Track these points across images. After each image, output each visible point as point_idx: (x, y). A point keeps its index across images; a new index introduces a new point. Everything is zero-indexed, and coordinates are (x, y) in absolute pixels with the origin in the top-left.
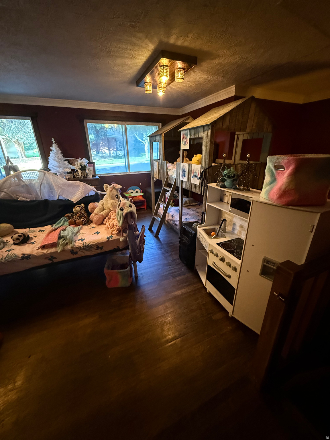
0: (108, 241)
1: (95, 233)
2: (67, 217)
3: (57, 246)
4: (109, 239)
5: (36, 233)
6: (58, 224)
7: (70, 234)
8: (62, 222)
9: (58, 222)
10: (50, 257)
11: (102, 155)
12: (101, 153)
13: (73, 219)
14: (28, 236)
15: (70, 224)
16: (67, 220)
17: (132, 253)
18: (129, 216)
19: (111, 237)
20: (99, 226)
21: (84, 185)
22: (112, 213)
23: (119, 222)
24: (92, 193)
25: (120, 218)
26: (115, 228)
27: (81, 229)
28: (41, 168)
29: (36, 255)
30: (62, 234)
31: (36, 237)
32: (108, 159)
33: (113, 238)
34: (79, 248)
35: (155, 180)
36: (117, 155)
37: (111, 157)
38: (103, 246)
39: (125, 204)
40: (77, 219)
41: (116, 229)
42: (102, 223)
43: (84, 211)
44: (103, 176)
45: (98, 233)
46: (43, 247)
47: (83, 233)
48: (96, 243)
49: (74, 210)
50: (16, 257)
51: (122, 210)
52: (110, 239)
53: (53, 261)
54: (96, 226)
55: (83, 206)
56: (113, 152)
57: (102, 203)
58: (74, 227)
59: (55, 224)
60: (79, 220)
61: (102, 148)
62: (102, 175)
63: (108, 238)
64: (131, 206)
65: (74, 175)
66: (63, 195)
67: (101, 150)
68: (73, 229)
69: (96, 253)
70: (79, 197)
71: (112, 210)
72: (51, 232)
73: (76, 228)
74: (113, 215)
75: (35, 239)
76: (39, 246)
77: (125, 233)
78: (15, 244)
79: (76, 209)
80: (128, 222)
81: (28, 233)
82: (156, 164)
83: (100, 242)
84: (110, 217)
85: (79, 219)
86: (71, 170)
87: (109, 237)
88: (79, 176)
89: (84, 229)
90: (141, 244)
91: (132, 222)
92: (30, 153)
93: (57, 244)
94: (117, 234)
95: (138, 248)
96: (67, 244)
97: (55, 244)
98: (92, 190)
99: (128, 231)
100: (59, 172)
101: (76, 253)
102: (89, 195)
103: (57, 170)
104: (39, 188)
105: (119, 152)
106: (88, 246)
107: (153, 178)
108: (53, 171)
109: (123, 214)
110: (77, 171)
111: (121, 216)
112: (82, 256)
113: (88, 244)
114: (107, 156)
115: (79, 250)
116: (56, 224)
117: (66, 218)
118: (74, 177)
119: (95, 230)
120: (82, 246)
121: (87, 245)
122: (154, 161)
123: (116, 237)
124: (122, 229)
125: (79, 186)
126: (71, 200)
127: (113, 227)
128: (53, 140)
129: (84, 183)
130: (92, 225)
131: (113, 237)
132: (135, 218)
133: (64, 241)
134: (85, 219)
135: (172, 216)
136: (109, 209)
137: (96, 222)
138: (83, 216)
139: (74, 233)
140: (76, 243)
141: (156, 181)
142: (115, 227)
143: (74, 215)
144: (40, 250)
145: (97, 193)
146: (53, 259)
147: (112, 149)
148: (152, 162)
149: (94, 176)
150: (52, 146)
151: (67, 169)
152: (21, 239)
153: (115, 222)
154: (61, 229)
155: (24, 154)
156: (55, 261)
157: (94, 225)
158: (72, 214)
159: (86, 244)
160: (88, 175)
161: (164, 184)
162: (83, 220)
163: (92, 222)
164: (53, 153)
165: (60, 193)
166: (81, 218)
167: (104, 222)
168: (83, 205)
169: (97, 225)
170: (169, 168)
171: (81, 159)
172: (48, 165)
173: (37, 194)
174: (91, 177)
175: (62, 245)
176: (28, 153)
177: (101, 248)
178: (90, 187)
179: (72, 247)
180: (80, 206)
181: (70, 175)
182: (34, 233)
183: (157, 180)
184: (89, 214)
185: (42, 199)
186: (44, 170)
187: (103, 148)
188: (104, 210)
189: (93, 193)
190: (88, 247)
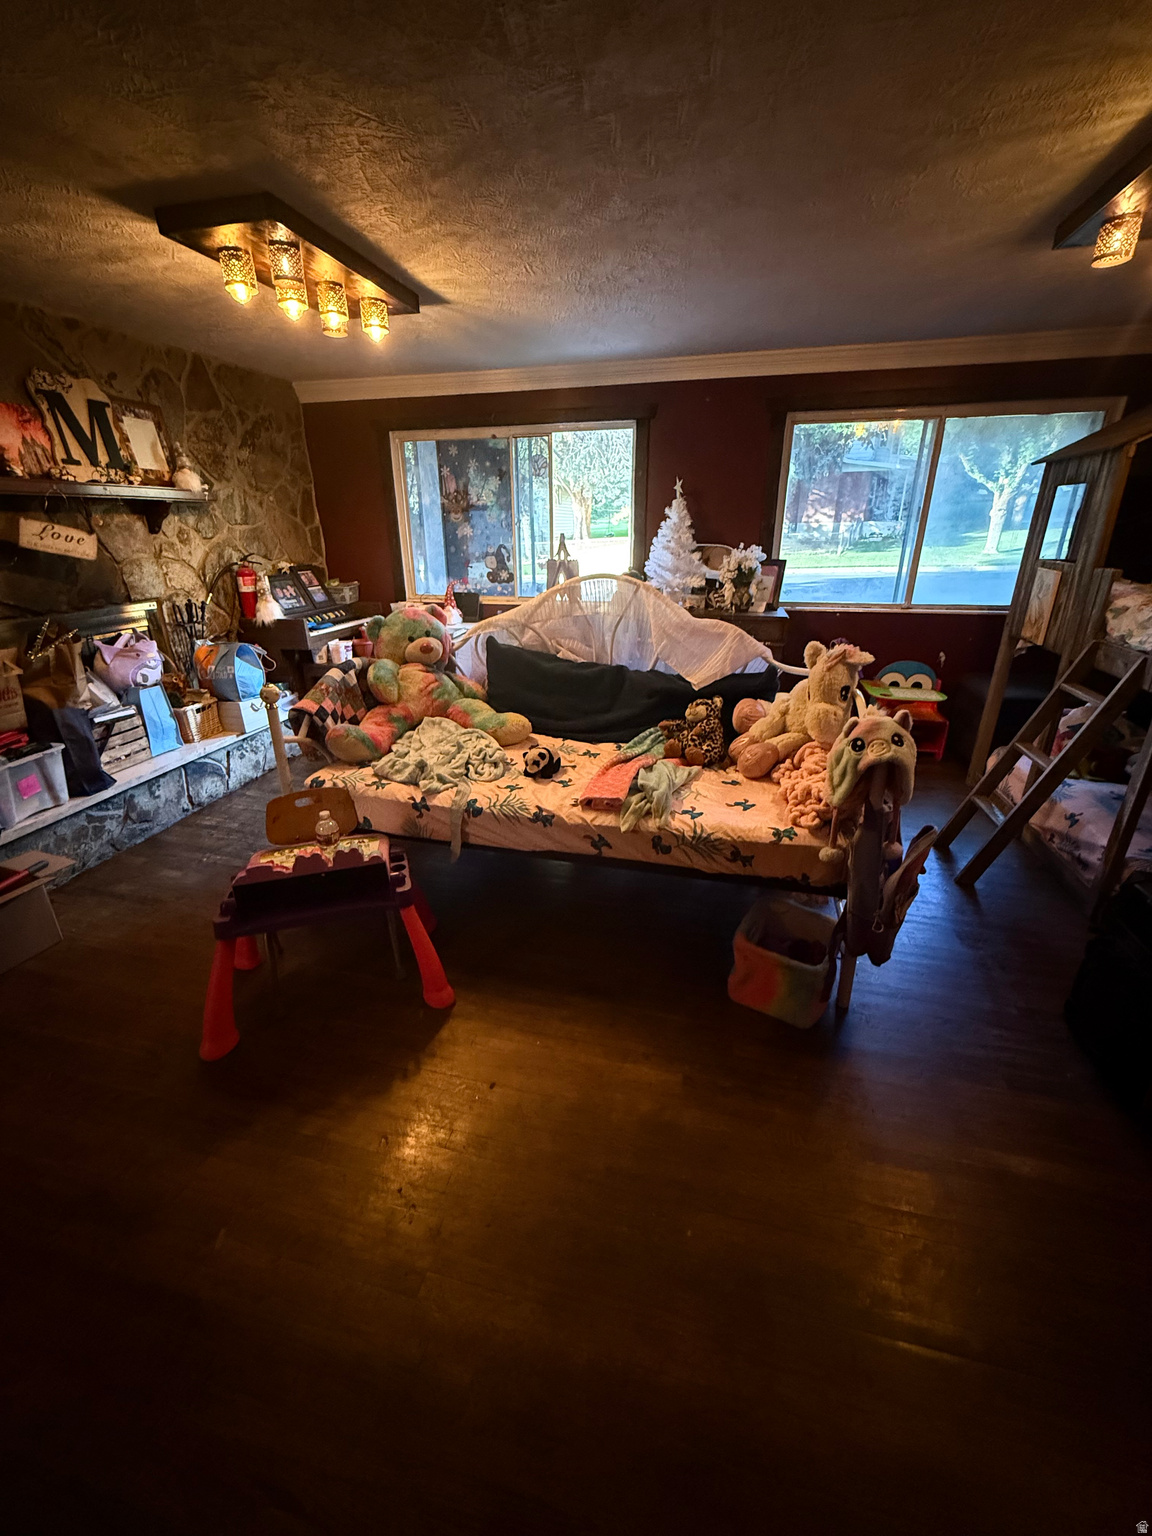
0: (775, 846)
1: (737, 804)
2: (664, 728)
3: (622, 812)
4: (780, 839)
5: (577, 757)
6: (635, 745)
7: (664, 787)
8: (648, 741)
9: (636, 739)
10: (597, 839)
11: (806, 535)
12: (805, 528)
13: (679, 741)
14: (559, 759)
15: (669, 754)
16: (661, 738)
17: (853, 915)
18: (879, 779)
19: (790, 834)
20: (754, 783)
21: (740, 634)
22: (809, 747)
23: (834, 789)
24: (757, 667)
25: (843, 775)
26: (811, 807)
27: (696, 777)
28: (627, 571)
29: (566, 820)
30: (642, 779)
31: (574, 767)
32: (824, 551)
33: (796, 841)
34: (680, 838)
35: (1020, 649)
36: (861, 538)
37: (838, 543)
38: (753, 857)
39: (876, 727)
40: (690, 743)
41: (813, 810)
42: (766, 777)
43: (717, 721)
44: (800, 612)
45: (746, 806)
46: (588, 804)
47: (698, 794)
48: (735, 838)
49: (688, 712)
50: (522, 810)
51: (858, 746)
52: (786, 841)
53: (601, 852)
54: (745, 780)
55: (719, 704)
56: (850, 524)
57: (782, 707)
58: (677, 765)
59: (627, 742)
60: (695, 746)
61: (811, 511)
62: (798, 608)
63: (777, 833)
64: (898, 740)
65: (710, 599)
66: (668, 658)
67: (808, 517)
68: (672, 773)
69: (724, 871)
70: (712, 672)
71: (813, 737)
72: (614, 764)
73: (683, 772)
74: (815, 758)
75: (570, 774)
76: (579, 796)
77: (848, 834)
78: (527, 774)
79: (697, 710)
80: (868, 796)
81: (561, 754)
82: (1048, 579)
83: (748, 840)
84: (801, 760)
85: (697, 743)
86: (704, 583)
87: (782, 830)
88: (723, 605)
89: (704, 780)
90: (898, 897)
91: (886, 803)
92: (601, 525)
93: (621, 805)
94: (814, 831)
95: (883, 908)
96: (649, 813)
97: (617, 803)
98: (759, 657)
99: (857, 833)
100: (671, 587)
101: (667, 850)
102: (746, 672)
103: (665, 579)
104: (613, 628)
105: (872, 527)
106: (706, 838)
107: (1014, 639)
108: (653, 583)
109: (857, 762)
110: (722, 585)
111: (849, 769)
112: (682, 865)
113: (709, 835)
114: (823, 539)
115: (678, 846)
116: (631, 743)
117: (659, 733)
118: (708, 605)
119: (739, 794)
120: (689, 834)
121: (704, 835)
122: (1042, 566)
123: (807, 839)
124: (839, 814)
125: (721, 636)
126: (687, 679)
127: (806, 800)
128: (678, 488)
129: (740, 630)
130: (733, 774)
131: (796, 834)
132: (902, 792)
133: (643, 802)
134: (715, 748)
135: (1073, 819)
136: (804, 731)
137: (747, 767)
138: (711, 738)
139: (674, 784)
140: (673, 818)
141: (1023, 652)
142: (813, 801)
143: (684, 729)
144: (578, 810)
145: (772, 669)
146: (603, 845)
147: (849, 513)
148: (1029, 568)
149: (771, 607)
150: (670, 506)
151: (694, 579)
152: (543, 764)
153: (819, 786)
154: (641, 763)
155: (588, 528)
156: (606, 852)
157: (739, 777)
158: (678, 725)
159: (702, 831)
160: (753, 604)
161: (1065, 670)
162: (707, 751)
163: (733, 762)
164: (668, 528)
165: (661, 653)
166: (704, 742)
167: (775, 775)
168: (718, 701)
169: (747, 778)
170: (1119, 603)
171: (745, 548)
172: (646, 563)
173: (603, 646)
174: (760, 609)
175: (635, 812)
176: (597, 526)
177: (747, 861)
178: (755, 645)
179: (659, 828)
180: (710, 702)
181: (697, 597)
182: (573, 757)
183: (1029, 648)
184: (731, 734)
185: (611, 661)
186: (631, 575)
187: (816, 511)
188: (784, 730)
189: (760, 667)
190: (705, 844)
